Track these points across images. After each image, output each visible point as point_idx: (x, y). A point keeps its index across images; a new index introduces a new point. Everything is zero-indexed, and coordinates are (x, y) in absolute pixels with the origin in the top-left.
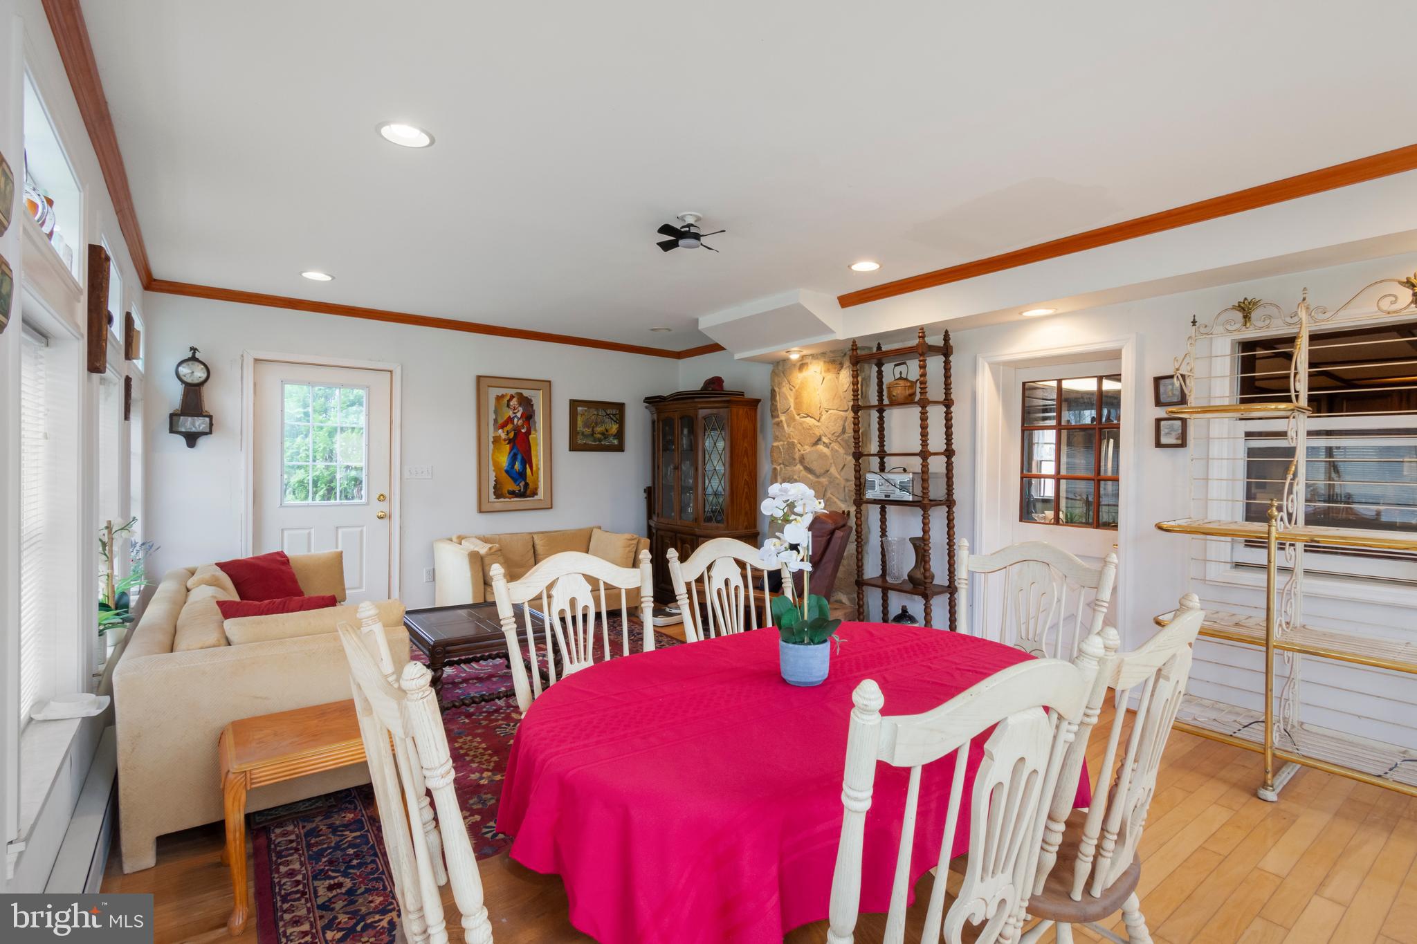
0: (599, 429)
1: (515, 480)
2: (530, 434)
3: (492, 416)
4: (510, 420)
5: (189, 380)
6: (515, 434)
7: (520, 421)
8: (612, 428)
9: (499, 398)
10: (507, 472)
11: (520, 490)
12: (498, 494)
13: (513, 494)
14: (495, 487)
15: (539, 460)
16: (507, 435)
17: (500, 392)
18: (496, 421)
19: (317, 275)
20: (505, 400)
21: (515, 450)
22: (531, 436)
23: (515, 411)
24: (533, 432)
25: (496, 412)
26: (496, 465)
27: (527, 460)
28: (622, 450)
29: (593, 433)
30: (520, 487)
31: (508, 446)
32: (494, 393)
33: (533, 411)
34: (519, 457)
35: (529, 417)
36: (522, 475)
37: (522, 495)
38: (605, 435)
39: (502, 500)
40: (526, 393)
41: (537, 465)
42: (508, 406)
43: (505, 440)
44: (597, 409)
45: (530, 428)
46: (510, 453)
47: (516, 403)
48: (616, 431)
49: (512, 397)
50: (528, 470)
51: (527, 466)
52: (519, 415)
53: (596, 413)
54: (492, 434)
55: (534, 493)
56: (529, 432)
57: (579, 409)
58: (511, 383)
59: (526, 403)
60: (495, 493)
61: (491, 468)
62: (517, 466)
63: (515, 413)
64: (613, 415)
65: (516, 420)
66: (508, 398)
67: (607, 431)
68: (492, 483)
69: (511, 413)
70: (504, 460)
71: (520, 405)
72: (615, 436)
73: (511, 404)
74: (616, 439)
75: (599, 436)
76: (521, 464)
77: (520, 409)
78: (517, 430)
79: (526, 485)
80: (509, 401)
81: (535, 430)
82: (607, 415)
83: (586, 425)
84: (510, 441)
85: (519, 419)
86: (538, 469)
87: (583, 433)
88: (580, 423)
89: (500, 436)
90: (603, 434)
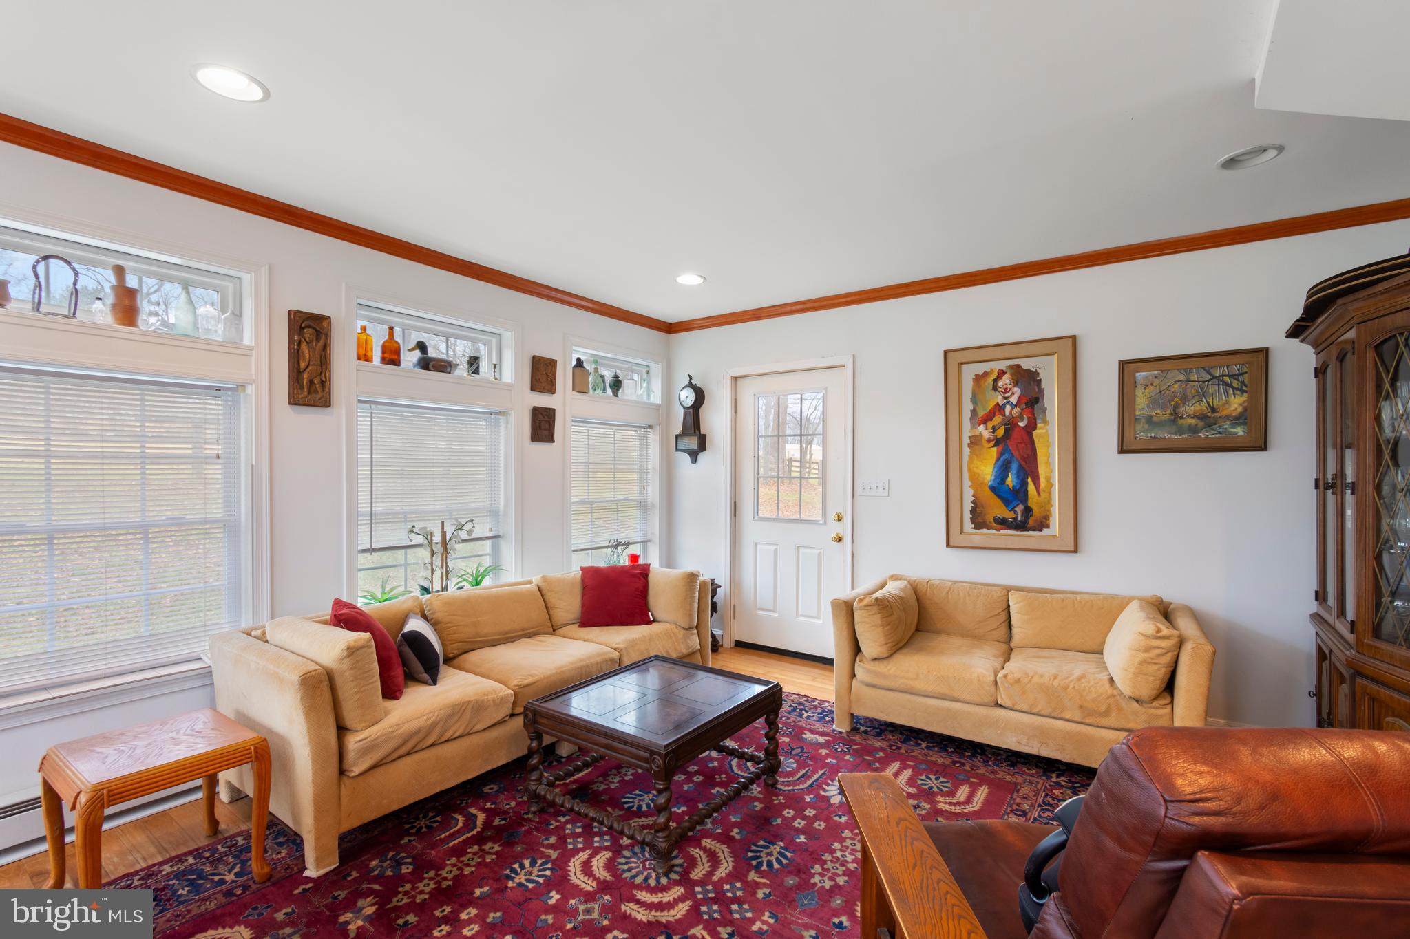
0: (1190, 408)
1: (1006, 502)
2: (1035, 428)
3: (968, 406)
4: (999, 409)
5: (686, 405)
6: (1006, 430)
7: (1016, 410)
8: (1228, 403)
9: (978, 379)
10: (992, 489)
11: (1016, 519)
12: (978, 522)
13: (1003, 523)
14: (973, 511)
15: (1052, 471)
16: (993, 432)
17: (980, 368)
18: (974, 413)
19: (689, 279)
20: (990, 380)
21: (1006, 456)
22: (1035, 433)
23: (1007, 395)
24: (1039, 425)
25: (974, 399)
26: (974, 477)
27: (1029, 468)
28: (1263, 447)
29: (1176, 416)
30: (1015, 512)
31: (995, 449)
32: (970, 372)
33: (1041, 391)
34: (1014, 466)
35: (1033, 402)
36: (1019, 494)
37: (1021, 526)
38: (1209, 419)
39: (984, 531)
40: (1026, 364)
41: (1048, 479)
42: (995, 388)
43: (989, 441)
44: (1187, 371)
45: (1035, 419)
46: (997, 461)
47: (1008, 382)
48: (1240, 409)
49: (1001, 373)
50: (1031, 487)
51: (1029, 480)
52: (1014, 400)
53: (1182, 377)
54: (967, 432)
55: (1042, 524)
56: (1032, 426)
57: (1140, 375)
58: (998, 353)
59: (1028, 380)
60: (973, 520)
61: (967, 483)
62: (1011, 480)
63: (1005, 398)
64: (1231, 376)
65: (1008, 408)
66: (995, 375)
67: (1213, 410)
68: (968, 506)
69: (999, 399)
70: (988, 471)
71: (1016, 383)
72: (1237, 418)
73: (1000, 383)
74: (1239, 424)
75: (1193, 421)
76: (1018, 477)
77: (1017, 391)
78: (1010, 425)
79: (1028, 511)
80: (995, 381)
81: (1045, 422)
82: (1214, 377)
83: (1154, 403)
84: (997, 442)
85: (1013, 406)
86: (1051, 485)
87: (1149, 420)
88: (1141, 400)
89: (981, 435)
90: (1202, 417)
